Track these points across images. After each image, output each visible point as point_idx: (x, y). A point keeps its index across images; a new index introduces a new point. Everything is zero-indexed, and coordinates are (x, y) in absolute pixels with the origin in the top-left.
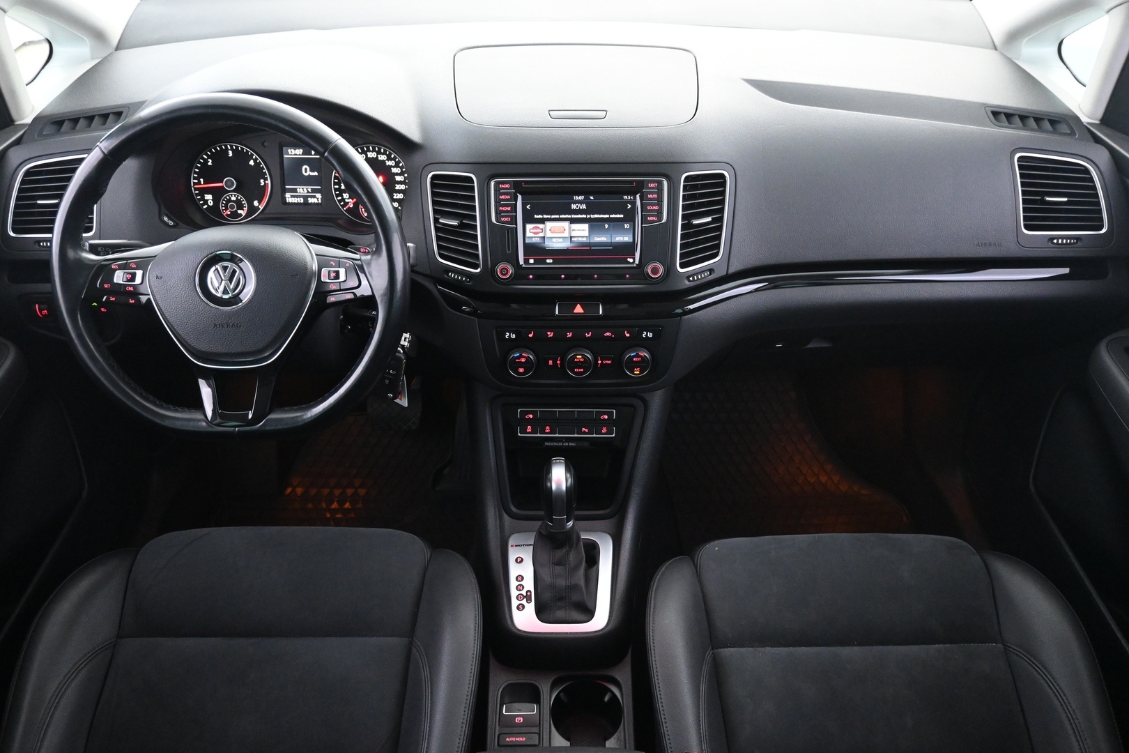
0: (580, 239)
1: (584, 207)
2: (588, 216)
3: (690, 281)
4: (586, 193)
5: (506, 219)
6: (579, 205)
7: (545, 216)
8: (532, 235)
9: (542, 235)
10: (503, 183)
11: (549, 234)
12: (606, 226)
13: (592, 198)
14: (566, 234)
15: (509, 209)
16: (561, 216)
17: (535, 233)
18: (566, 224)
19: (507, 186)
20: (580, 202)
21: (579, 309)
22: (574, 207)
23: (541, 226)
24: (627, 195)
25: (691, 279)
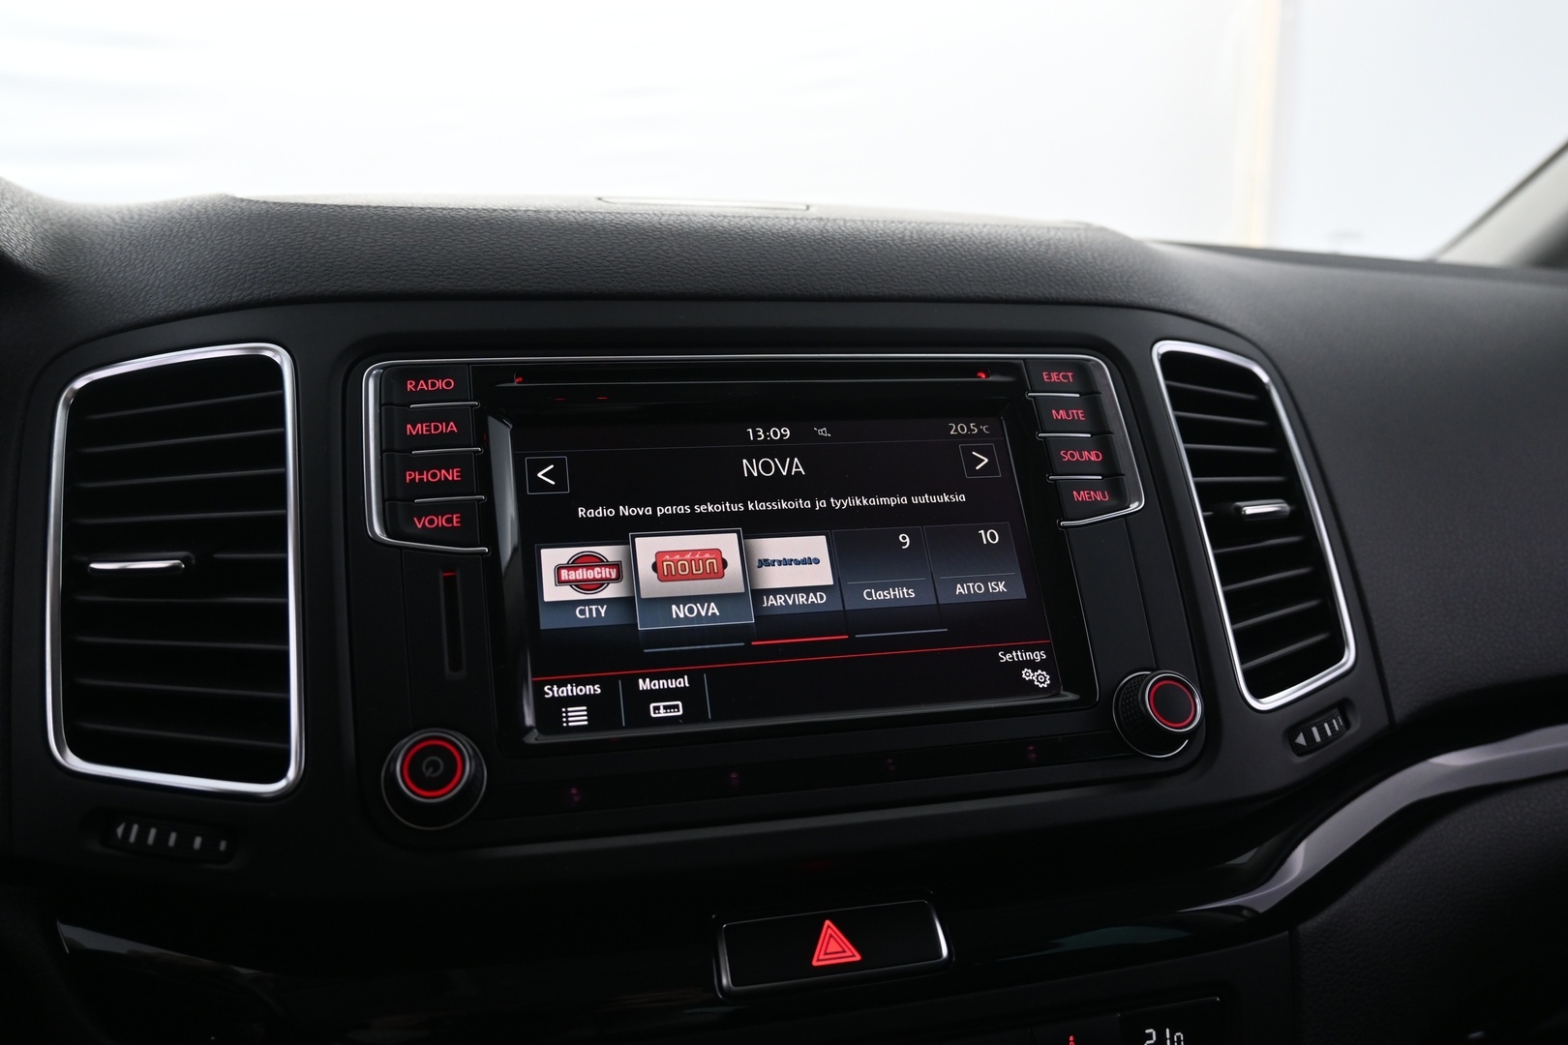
0: (801, 599)
1: (798, 467)
2: (821, 504)
3: (1300, 751)
4: (796, 409)
5: (441, 521)
6: (775, 463)
7: (625, 511)
8: (569, 594)
9: (611, 591)
10: (420, 373)
11: (650, 584)
12: (906, 540)
13: (823, 432)
14: (733, 579)
15: (453, 475)
16: (700, 509)
17: (580, 585)
18: (727, 543)
19: (440, 384)
20: (780, 450)
21: (833, 948)
22: (752, 468)
23: (609, 552)
24: (964, 416)
25: (1301, 740)
